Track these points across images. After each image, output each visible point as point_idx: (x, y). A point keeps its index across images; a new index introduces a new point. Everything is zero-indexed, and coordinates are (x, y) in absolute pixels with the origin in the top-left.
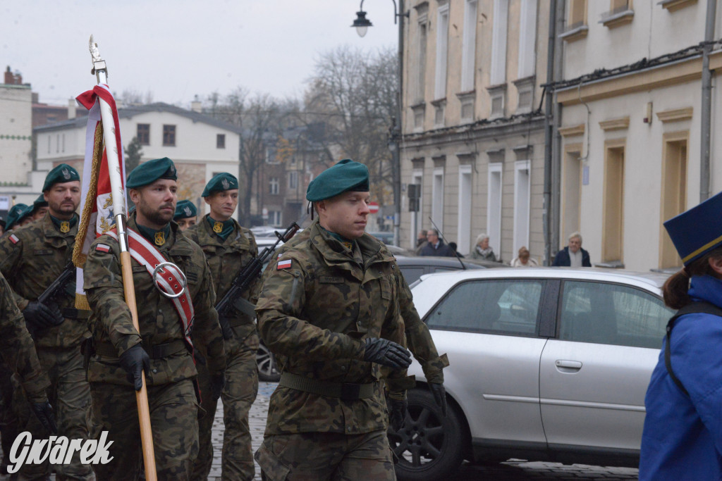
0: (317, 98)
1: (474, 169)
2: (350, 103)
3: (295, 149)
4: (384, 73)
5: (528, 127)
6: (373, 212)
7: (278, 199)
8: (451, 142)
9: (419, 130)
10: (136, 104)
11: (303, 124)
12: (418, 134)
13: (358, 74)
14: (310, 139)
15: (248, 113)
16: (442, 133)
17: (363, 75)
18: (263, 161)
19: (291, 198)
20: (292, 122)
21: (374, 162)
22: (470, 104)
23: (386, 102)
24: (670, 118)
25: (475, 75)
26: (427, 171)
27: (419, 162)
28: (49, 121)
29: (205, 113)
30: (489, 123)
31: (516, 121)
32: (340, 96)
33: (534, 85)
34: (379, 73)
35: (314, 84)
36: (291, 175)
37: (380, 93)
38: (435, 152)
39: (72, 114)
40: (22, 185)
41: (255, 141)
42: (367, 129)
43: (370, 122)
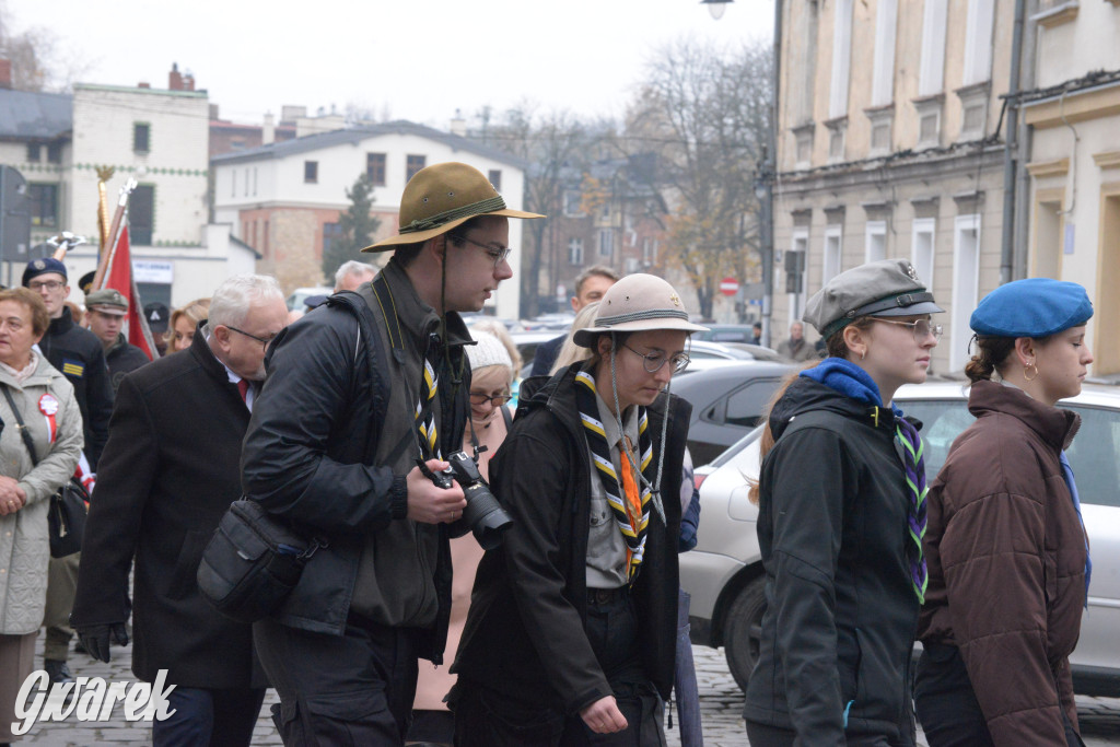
0: (645, 115)
1: (890, 227)
2: (695, 124)
3: (610, 194)
4: (750, 76)
5: (978, 162)
6: (729, 293)
8: (855, 184)
9: (804, 165)
10: (365, 123)
11: (621, 155)
12: (802, 172)
13: (709, 78)
14: (632, 179)
15: (536, 137)
16: (839, 170)
17: (717, 80)
18: (559, 212)
20: (605, 151)
21: (732, 216)
22: (885, 126)
23: (752, 121)
25: (895, 80)
26: (815, 231)
27: (802, 216)
28: (234, 148)
29: (472, 137)
30: (915, 155)
31: (958, 153)
32: (680, 112)
33: (989, 96)
34: (742, 76)
35: (640, 93)
36: (603, 234)
37: (743, 108)
38: (828, 201)
39: (268, 137)
40: (192, 246)
41: (547, 182)
42: (722, 163)
43: (727, 153)
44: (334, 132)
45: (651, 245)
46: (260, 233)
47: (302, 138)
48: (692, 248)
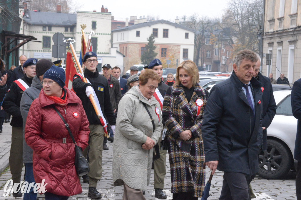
0: (227, 17)
1: (296, 47)
2: (241, 20)
3: (218, 39)
4: (257, 6)
7: (210, 60)
8: (286, 35)
9: (272, 30)
10: (152, 21)
11: (221, 28)
12: (271, 32)
13: (245, 7)
14: (224, 35)
15: (198, 24)
16: (281, 31)
17: (248, 8)
18: (204, 44)
19: (215, 59)
20: (217, 27)
21: (251, 44)
22: (295, 19)
23: (257, 19)
25: (298, 6)
26: (274, 48)
27: (271, 44)
28: (118, 27)
29: (181, 24)
32: (237, 16)
34: (254, 7)
35: (226, 11)
36: (216, 49)
37: (255, 15)
38: (278, 40)
39: (127, 25)
40: (107, 53)
41: (201, 36)
42: (249, 30)
43: (249, 27)
44: (145, 23)
45: (229, 52)
46: (125, 50)
47: (136, 25)
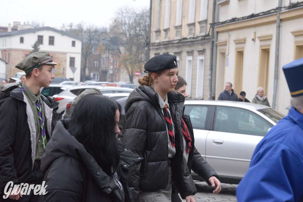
0: (115, 27)
1: (181, 58)
2: (129, 29)
3: (105, 48)
4: (143, 17)
5: (204, 41)
6: (138, 75)
7: (97, 69)
8: (172, 46)
9: (158, 41)
10: (37, 27)
11: (108, 37)
12: (157, 43)
13: (132, 17)
14: (112, 44)
15: (85, 32)
16: (167, 43)
17: (135, 18)
18: (91, 53)
19: (103, 69)
20: (104, 36)
21: (139, 55)
22: (179, 31)
23: (144, 29)
24: (263, 39)
25: (182, 19)
29: (67, 32)
30: (187, 39)
31: (199, 39)
32: (125, 26)
33: (207, 23)
34: (141, 17)
35: (114, 21)
36: (103, 59)
37: (142, 25)
38: (164, 51)
39: (10, 30)
41: (88, 44)
42: (136, 40)
43: (137, 37)
44: (29, 29)
45: (117, 62)
46: (7, 57)
47: (19, 31)
48: (128, 63)
